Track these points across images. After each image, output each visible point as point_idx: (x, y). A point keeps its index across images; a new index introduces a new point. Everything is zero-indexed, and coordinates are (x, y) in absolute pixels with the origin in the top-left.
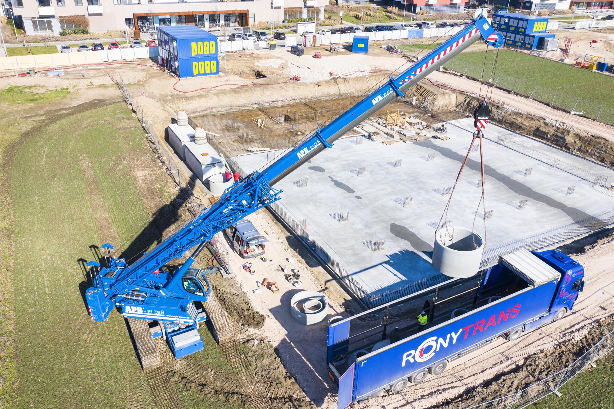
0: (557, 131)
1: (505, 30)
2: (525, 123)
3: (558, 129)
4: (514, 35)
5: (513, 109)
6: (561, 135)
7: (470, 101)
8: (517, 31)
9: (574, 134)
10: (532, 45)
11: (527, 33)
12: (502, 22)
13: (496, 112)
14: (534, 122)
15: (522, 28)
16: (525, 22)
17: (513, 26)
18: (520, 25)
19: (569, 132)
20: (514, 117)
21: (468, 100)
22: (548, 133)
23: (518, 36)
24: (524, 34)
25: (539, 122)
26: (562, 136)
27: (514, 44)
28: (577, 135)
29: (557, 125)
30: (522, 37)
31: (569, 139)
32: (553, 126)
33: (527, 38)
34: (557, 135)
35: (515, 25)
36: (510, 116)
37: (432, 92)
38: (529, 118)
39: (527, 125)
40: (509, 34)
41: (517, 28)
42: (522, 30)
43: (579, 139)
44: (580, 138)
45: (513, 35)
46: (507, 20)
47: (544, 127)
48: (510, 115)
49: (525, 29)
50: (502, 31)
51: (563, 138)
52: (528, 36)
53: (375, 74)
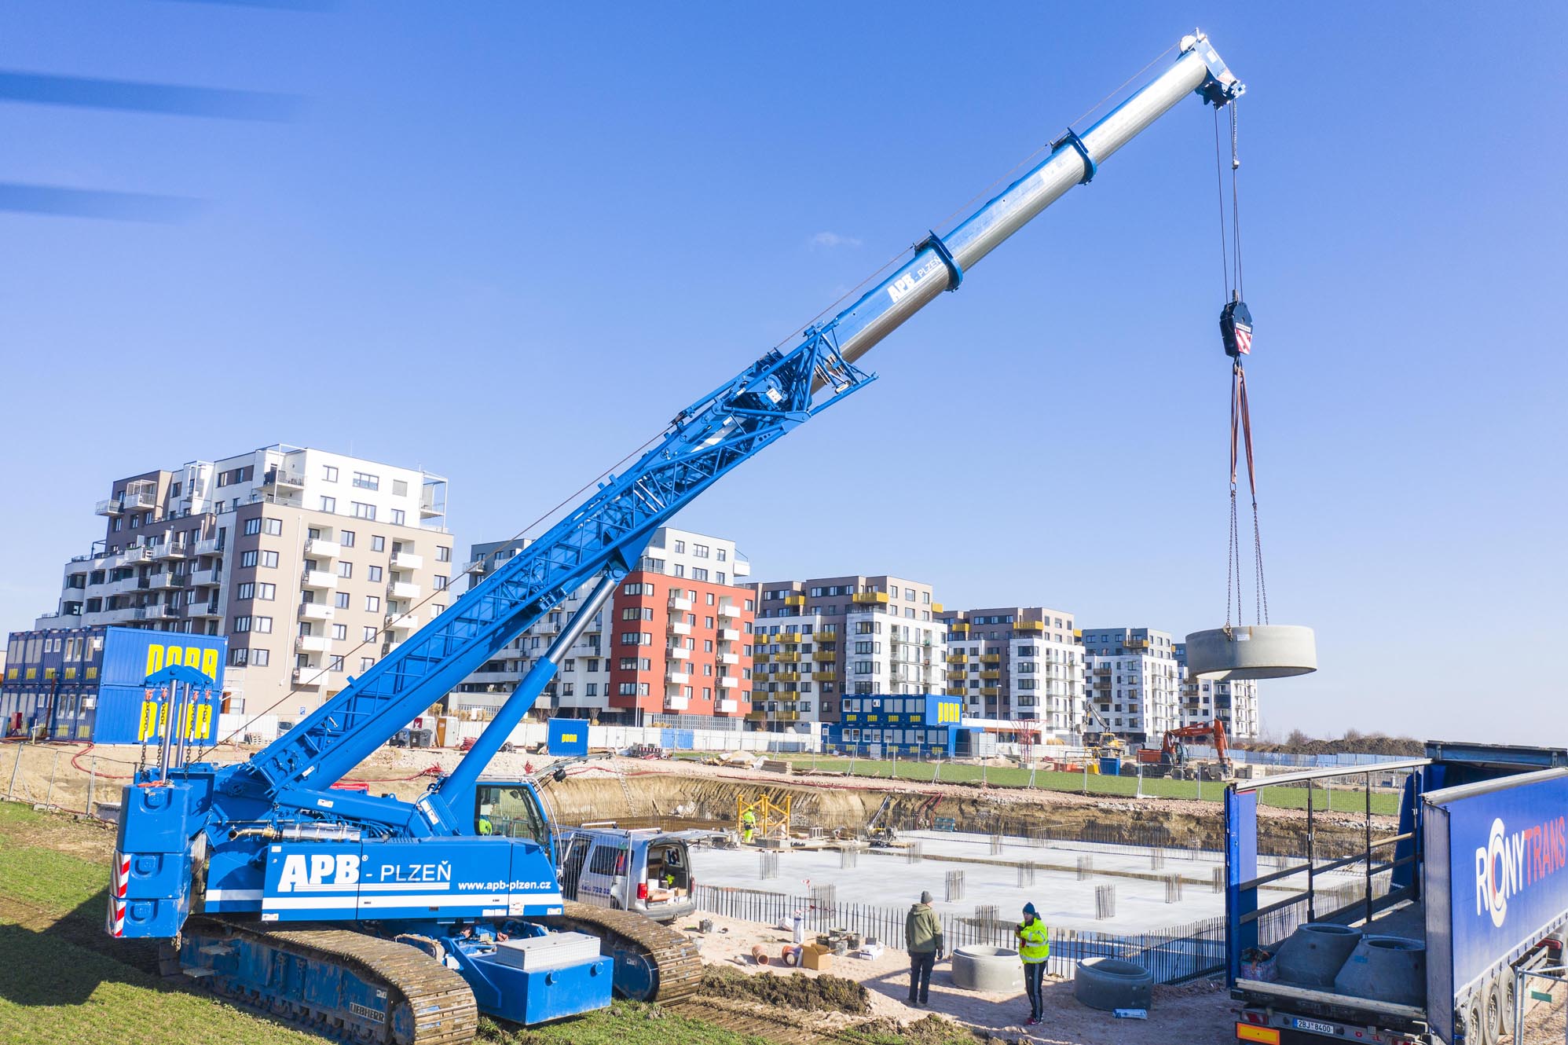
0: (1139, 819)
1: (877, 725)
2: (1056, 817)
3: (1139, 814)
4: (901, 731)
5: (1013, 800)
6: (1151, 824)
7: (899, 804)
8: (904, 722)
9: (1180, 816)
10: (946, 748)
11: (929, 722)
12: (867, 709)
13: (975, 813)
14: (1077, 813)
15: (915, 714)
16: (919, 701)
17: (893, 714)
18: (910, 709)
19: (1167, 815)
20: (1024, 812)
21: (893, 803)
22: (1120, 827)
23: (909, 733)
24: (922, 725)
25: (1087, 811)
26: (1158, 825)
27: (904, 751)
28: (1189, 817)
29: (1132, 809)
30: (920, 733)
31: (1174, 826)
32: (1124, 812)
33: (932, 734)
34: (1143, 828)
35: (899, 710)
36: (1014, 814)
37: (802, 793)
38: (1058, 808)
39: (1063, 820)
40: (888, 732)
41: (904, 716)
42: (918, 719)
43: (1198, 823)
44: (1198, 820)
45: (898, 733)
46: (878, 703)
47: (1106, 818)
48: (1013, 810)
49: (923, 715)
50: (872, 728)
51: (1161, 829)
52: (933, 728)
53: (637, 777)
